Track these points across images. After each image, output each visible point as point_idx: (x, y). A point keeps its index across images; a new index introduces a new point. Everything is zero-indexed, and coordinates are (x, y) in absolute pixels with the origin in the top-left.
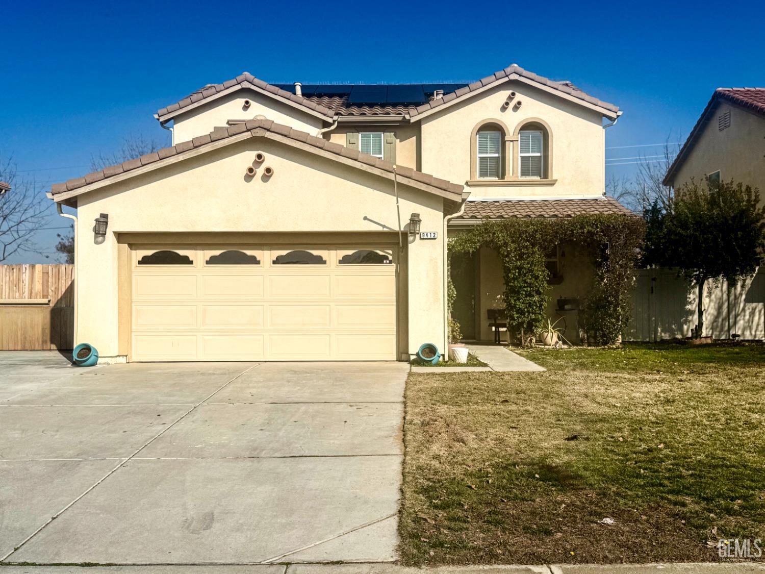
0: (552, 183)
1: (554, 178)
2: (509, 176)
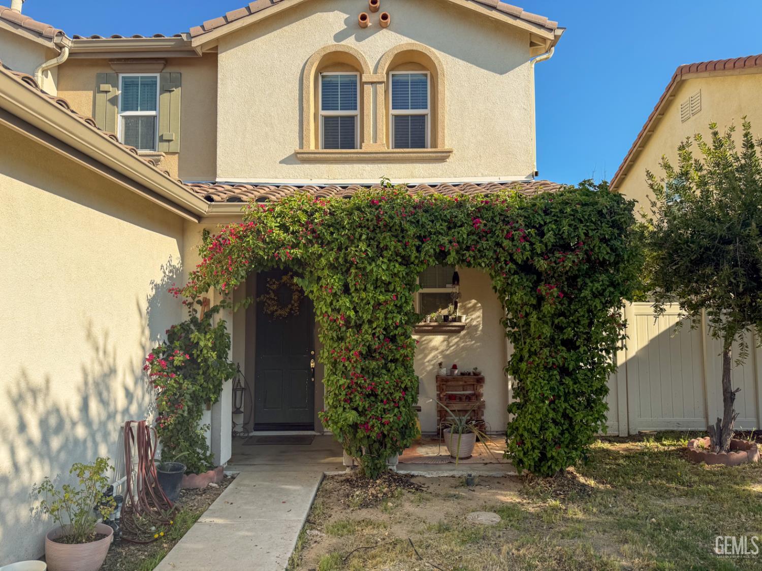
0: (443, 157)
1: (447, 147)
2: (369, 145)
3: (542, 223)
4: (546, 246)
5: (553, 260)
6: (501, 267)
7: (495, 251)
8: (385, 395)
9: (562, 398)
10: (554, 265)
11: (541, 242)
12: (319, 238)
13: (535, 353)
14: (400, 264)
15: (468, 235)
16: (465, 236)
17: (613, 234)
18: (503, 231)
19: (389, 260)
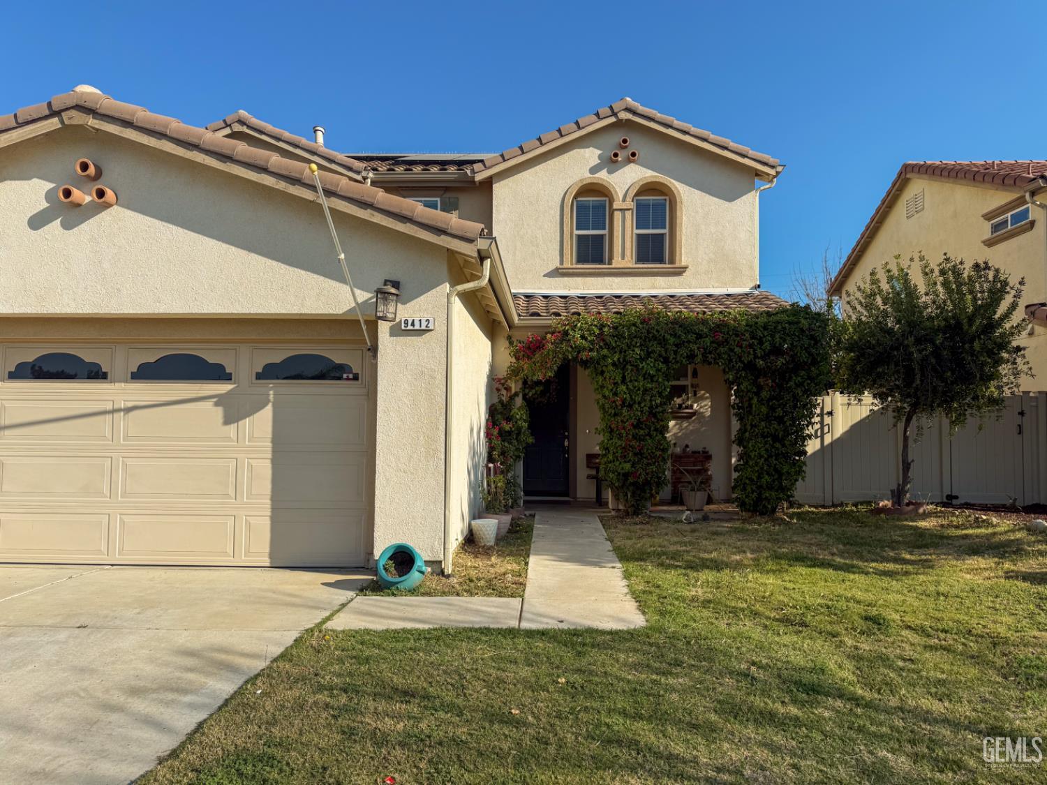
0: (680, 272)
1: (683, 264)
2: (618, 262)
3: (762, 335)
4: (765, 352)
5: (769, 361)
6: (733, 365)
7: (729, 355)
8: (649, 453)
9: (774, 458)
10: (769, 364)
11: (760, 349)
12: (607, 345)
13: (755, 426)
14: (662, 363)
15: (710, 344)
16: (709, 344)
17: (810, 344)
18: (735, 341)
19: (655, 360)
